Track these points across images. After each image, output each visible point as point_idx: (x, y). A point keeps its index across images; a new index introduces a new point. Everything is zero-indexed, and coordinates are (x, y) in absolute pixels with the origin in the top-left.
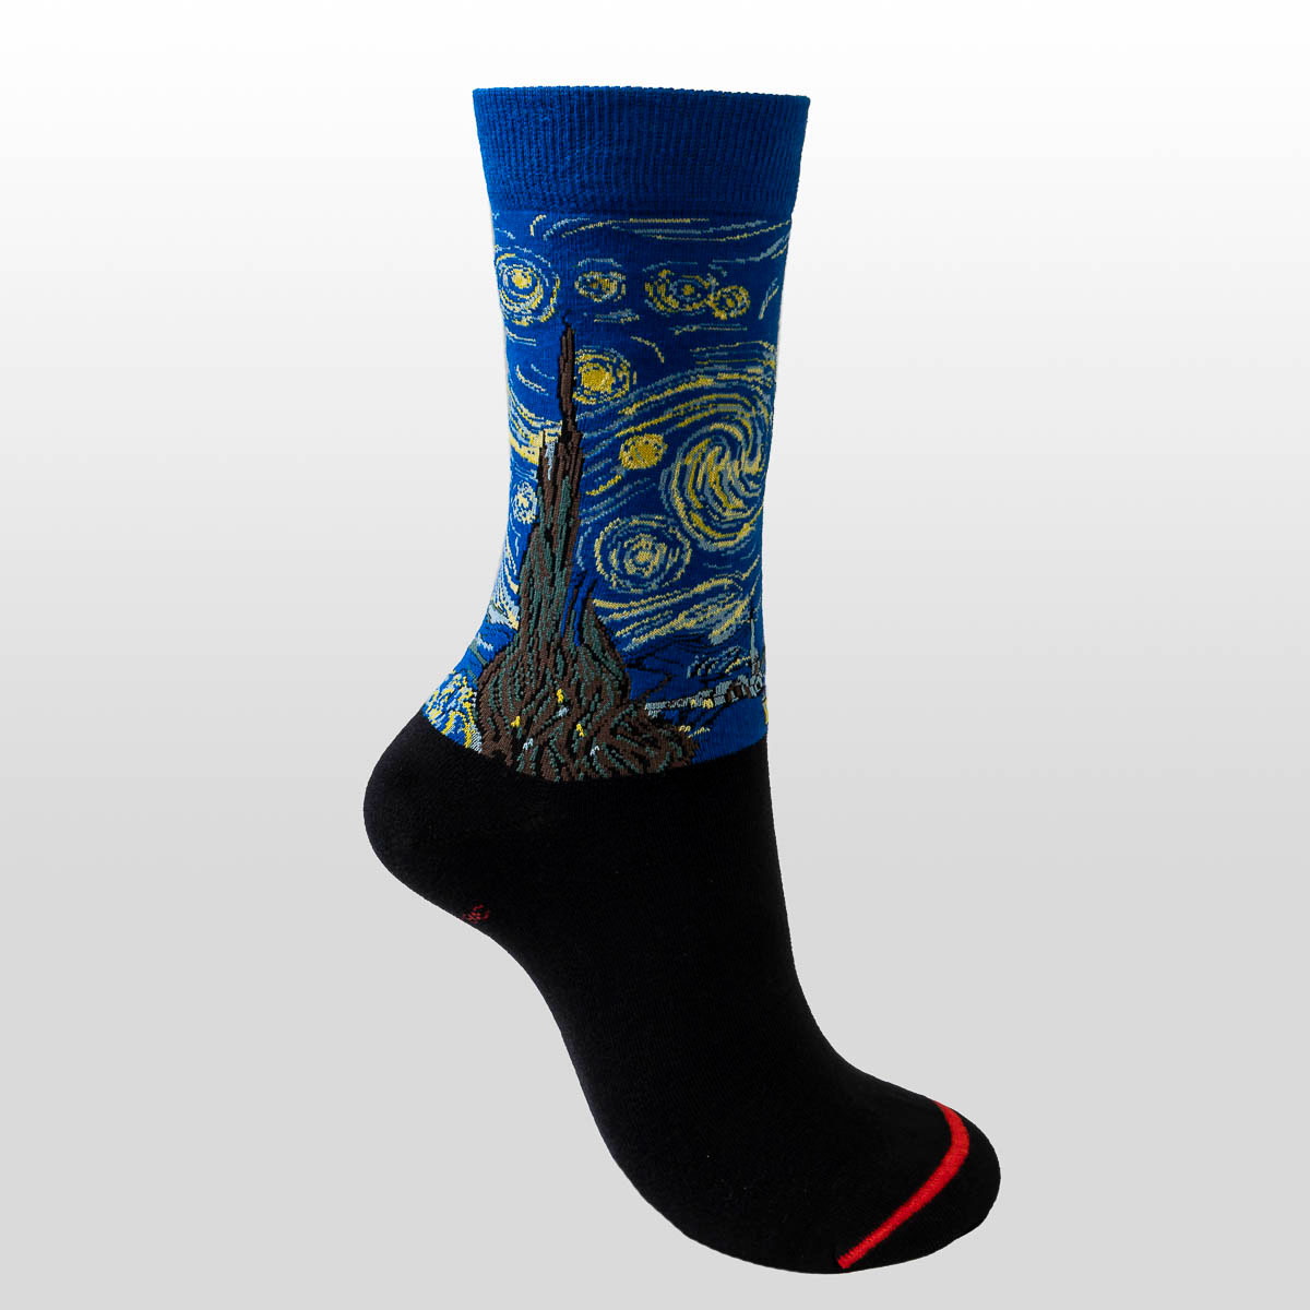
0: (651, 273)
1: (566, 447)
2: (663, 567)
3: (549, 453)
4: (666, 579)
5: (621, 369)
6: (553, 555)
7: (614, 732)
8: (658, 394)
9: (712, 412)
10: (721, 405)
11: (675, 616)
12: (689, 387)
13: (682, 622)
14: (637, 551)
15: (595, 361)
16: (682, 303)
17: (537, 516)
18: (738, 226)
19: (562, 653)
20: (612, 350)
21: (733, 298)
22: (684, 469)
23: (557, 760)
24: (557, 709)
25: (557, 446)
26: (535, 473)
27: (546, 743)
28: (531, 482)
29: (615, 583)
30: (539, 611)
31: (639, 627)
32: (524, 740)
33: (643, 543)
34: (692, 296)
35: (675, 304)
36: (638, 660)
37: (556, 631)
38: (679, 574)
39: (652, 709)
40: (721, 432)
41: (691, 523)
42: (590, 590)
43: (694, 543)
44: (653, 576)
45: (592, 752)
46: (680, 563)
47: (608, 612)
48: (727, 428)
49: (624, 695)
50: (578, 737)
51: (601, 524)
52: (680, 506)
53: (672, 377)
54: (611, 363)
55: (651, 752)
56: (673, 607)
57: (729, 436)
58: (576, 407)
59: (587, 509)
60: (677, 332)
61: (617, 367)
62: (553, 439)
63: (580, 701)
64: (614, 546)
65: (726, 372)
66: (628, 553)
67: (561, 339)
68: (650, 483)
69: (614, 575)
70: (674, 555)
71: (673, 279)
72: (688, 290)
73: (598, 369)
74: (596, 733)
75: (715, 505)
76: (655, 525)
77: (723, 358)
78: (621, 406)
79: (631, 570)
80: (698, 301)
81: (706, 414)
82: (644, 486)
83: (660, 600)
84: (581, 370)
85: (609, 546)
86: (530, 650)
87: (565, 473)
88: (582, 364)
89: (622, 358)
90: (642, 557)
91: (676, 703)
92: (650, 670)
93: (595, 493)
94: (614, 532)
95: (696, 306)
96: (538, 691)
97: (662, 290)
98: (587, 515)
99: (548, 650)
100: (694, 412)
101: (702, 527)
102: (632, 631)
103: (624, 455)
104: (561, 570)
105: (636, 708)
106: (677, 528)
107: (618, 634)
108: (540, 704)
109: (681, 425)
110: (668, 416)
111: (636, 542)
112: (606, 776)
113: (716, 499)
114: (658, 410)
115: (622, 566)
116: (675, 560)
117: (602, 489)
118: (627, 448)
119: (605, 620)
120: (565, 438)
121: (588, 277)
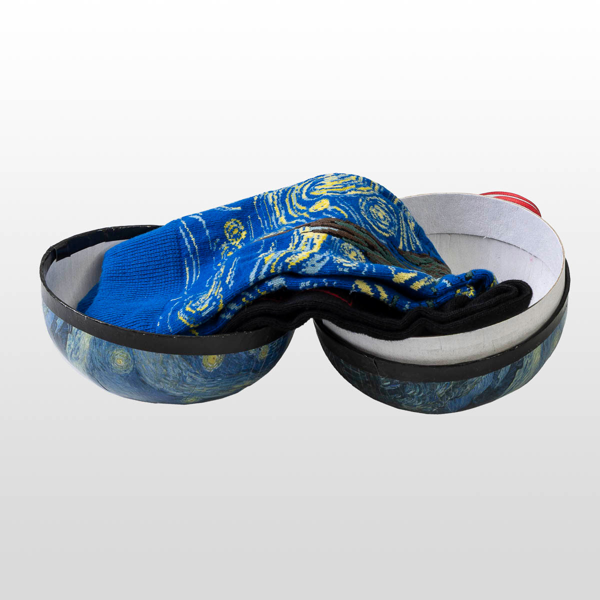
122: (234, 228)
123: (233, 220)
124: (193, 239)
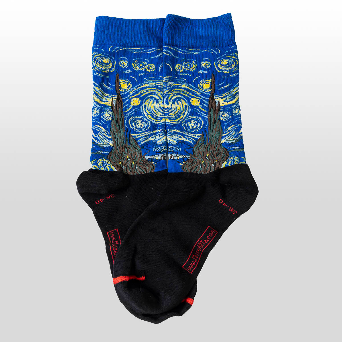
0: (134, 61)
3: (114, 103)
7: (140, 163)
8: (137, 88)
9: (149, 92)
10: (151, 91)
13: (151, 139)
14: (138, 123)
15: (123, 82)
16: (140, 68)
18: (150, 50)
19: (126, 148)
20: (127, 79)
21: (151, 67)
23: (130, 170)
24: (128, 159)
25: (116, 101)
27: (127, 167)
28: (110, 110)
29: (135, 130)
31: (142, 139)
32: (122, 166)
33: (139, 122)
34: (142, 66)
35: (138, 68)
36: (143, 147)
39: (147, 158)
41: (149, 117)
42: (130, 132)
43: (151, 122)
44: (143, 128)
45: (136, 168)
46: (148, 125)
49: (141, 155)
51: (129, 118)
54: (127, 82)
55: (147, 168)
58: (121, 92)
60: (140, 75)
63: (132, 157)
64: (133, 122)
65: (152, 83)
66: (137, 124)
68: (138, 109)
69: (134, 128)
70: (146, 124)
71: (138, 63)
72: (141, 65)
74: (137, 164)
75: (154, 113)
77: (151, 80)
78: (130, 92)
79: (138, 127)
80: (143, 68)
82: (137, 109)
83: (146, 133)
84: (121, 84)
86: (118, 149)
87: (119, 107)
88: (121, 82)
89: (129, 81)
90: (140, 124)
91: (151, 157)
92: (146, 149)
93: (126, 111)
95: (143, 69)
96: (122, 157)
97: (136, 65)
98: (126, 116)
99: (122, 148)
100: (145, 92)
101: (151, 118)
104: (122, 128)
105: (143, 158)
106: (146, 119)
108: (124, 159)
112: (140, 174)
113: (154, 112)
114: (137, 92)
117: (128, 110)
120: (118, 99)
121: (121, 61)
122: (152, 68)
123: (155, 68)
124: (150, 52)
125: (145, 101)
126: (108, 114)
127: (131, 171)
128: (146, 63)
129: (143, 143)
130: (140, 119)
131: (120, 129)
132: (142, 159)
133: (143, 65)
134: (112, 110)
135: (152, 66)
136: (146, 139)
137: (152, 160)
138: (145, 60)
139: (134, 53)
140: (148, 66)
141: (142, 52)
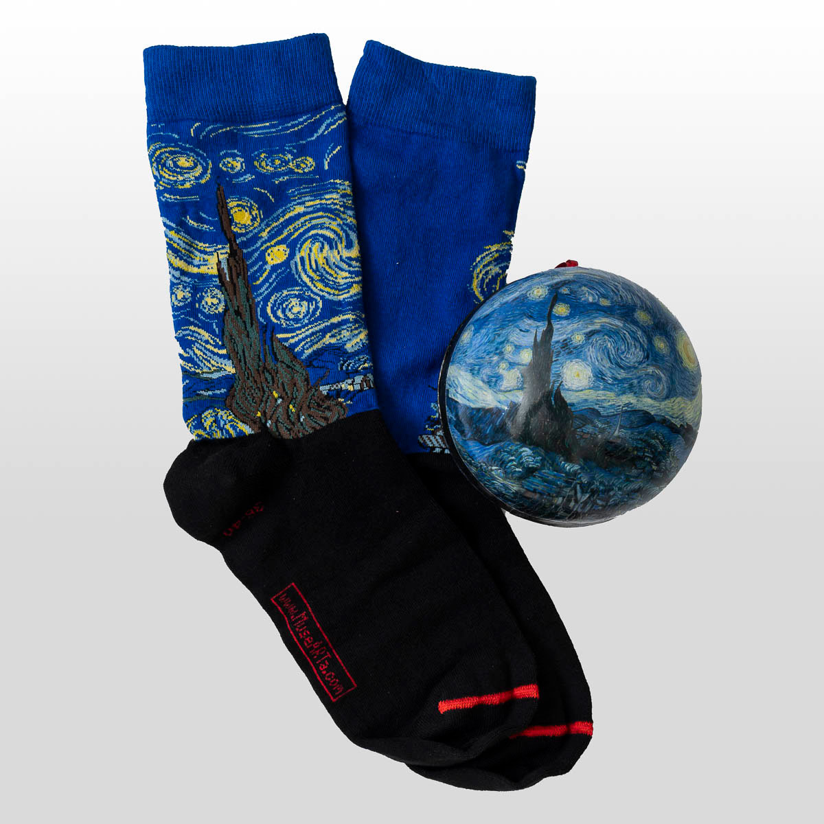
1: (235, 259)
2: (308, 312)
3: (224, 266)
4: (311, 317)
5: (254, 210)
6: (244, 322)
11: (324, 336)
12: (292, 214)
15: (238, 206)
17: (226, 306)
18: (294, 123)
19: (268, 371)
21: (304, 163)
22: (302, 259)
25: (228, 260)
26: (217, 279)
27: (277, 421)
28: (217, 287)
30: (244, 355)
31: (305, 344)
33: (293, 303)
37: (260, 360)
38: (318, 313)
39: (324, 389)
40: (317, 234)
43: (322, 297)
45: (302, 420)
46: (317, 308)
47: (287, 340)
48: (320, 232)
49: (308, 384)
50: (292, 413)
52: (306, 280)
53: (281, 210)
56: (321, 330)
57: (322, 236)
58: (236, 235)
59: (257, 292)
61: (251, 208)
62: (226, 256)
63: (287, 393)
64: (278, 308)
67: (217, 193)
71: (267, 158)
72: (277, 162)
73: (241, 210)
76: (296, 292)
79: (291, 316)
81: (305, 228)
82: (283, 272)
84: (232, 212)
85: (275, 308)
86: (248, 378)
87: (238, 275)
88: (231, 208)
90: (295, 310)
91: (335, 386)
92: (318, 367)
94: (276, 301)
98: (258, 296)
99: (259, 373)
100: (299, 228)
102: (303, 347)
103: (268, 259)
105: (316, 390)
107: (296, 350)
108: (267, 402)
109: (293, 237)
110: (285, 233)
111: (289, 303)
115: (285, 316)
116: (314, 306)
118: (269, 255)
119: (287, 344)
120: (233, 254)
122: (307, 165)
124: (296, 129)
125: (300, 249)
126: (213, 297)
127: (289, 430)
128: (290, 157)
129: (308, 352)
130: (296, 296)
131: (246, 328)
132: (314, 395)
133: (282, 162)
134: (221, 286)
135: (306, 162)
136: (317, 343)
137: (339, 393)
138: (286, 150)
139: (256, 136)
140: (295, 162)
141: (274, 132)
